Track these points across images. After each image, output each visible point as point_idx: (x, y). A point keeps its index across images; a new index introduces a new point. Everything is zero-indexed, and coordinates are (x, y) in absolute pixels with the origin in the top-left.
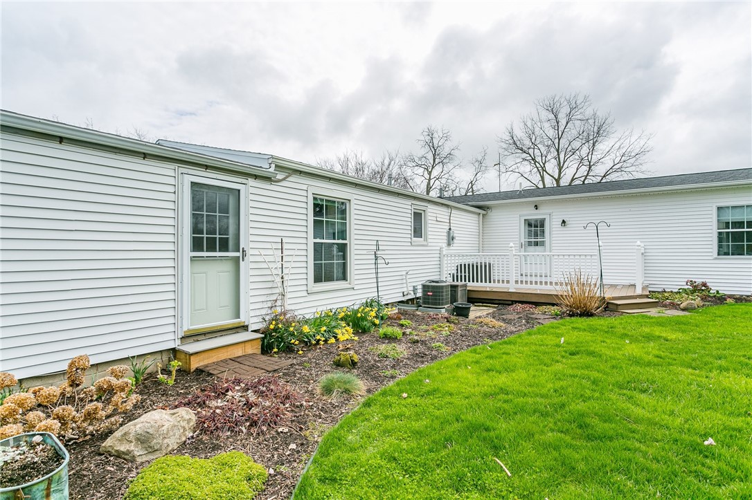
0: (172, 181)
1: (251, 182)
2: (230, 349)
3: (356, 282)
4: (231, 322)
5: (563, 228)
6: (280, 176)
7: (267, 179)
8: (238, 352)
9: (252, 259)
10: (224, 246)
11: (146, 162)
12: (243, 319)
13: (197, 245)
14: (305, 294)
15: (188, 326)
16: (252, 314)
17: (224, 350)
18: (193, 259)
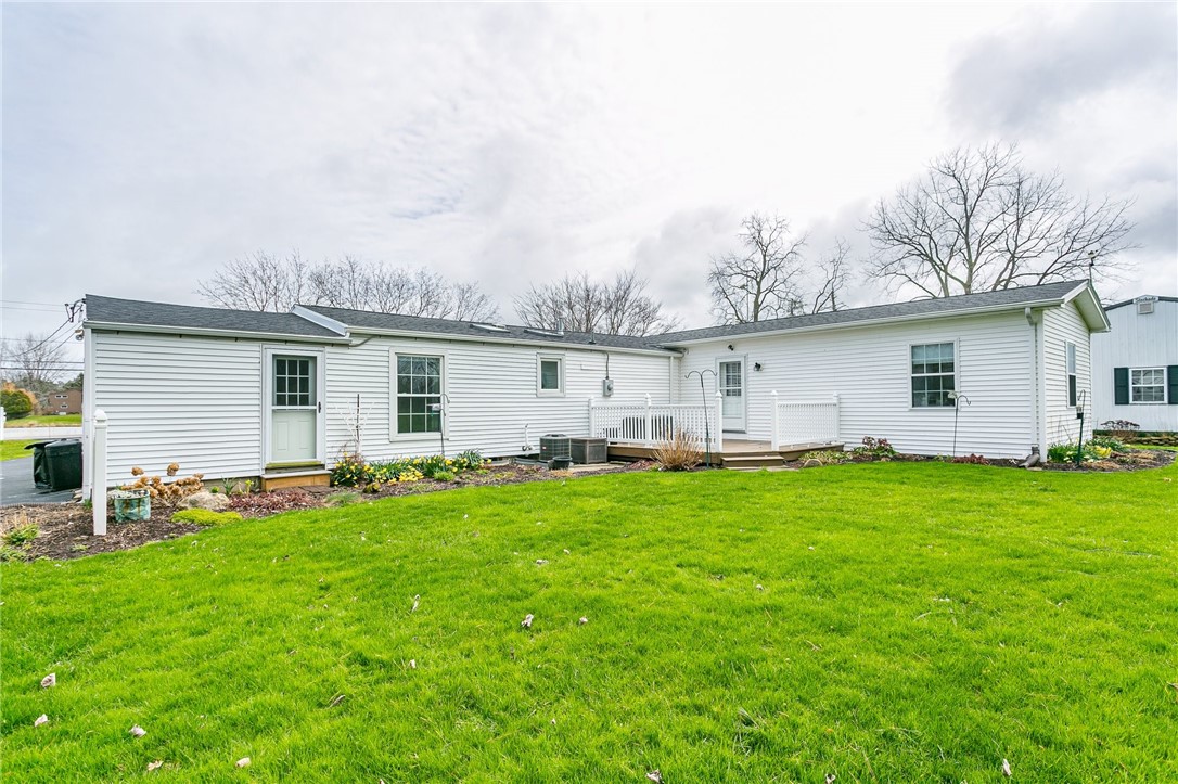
0: (258, 355)
1: (328, 349)
2: (300, 479)
3: (451, 434)
4: (306, 459)
5: (757, 373)
6: (355, 341)
7: (346, 345)
8: (308, 482)
9: (328, 411)
10: (305, 401)
11: (239, 343)
12: (320, 459)
13: (280, 400)
14: (387, 442)
15: (269, 460)
16: (329, 455)
17: (295, 480)
18: (273, 411)
